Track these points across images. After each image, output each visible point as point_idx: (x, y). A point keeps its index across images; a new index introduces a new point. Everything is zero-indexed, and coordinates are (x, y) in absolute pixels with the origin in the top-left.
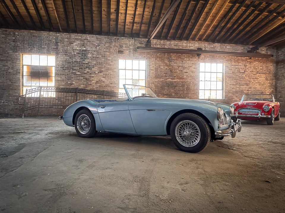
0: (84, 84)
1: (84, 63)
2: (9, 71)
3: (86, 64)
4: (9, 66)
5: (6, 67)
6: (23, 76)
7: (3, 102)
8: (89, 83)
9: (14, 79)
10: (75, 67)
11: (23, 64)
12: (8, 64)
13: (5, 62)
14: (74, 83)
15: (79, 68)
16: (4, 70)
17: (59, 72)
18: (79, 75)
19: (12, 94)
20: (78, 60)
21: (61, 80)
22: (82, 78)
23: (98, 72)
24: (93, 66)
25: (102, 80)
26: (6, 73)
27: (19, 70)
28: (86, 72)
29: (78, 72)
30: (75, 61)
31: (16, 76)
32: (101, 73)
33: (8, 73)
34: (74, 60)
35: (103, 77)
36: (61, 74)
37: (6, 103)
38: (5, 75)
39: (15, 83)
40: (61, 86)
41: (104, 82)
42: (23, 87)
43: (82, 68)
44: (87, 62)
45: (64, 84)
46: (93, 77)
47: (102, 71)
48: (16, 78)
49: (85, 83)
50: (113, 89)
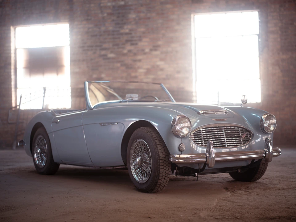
0: (122, 78)
1: (122, 34)
3: (127, 34)
6: (15, 69)
8: (133, 74)
9: (2, 76)
10: (105, 43)
11: (15, 47)
14: (103, 76)
15: (114, 45)
17: (75, 56)
18: (113, 58)
20: (111, 28)
21: (79, 72)
22: (119, 65)
23: (151, 50)
24: (140, 37)
25: (158, 66)
27: (9, 58)
28: (125, 51)
29: (112, 52)
30: (104, 32)
31: (4, 71)
32: (156, 50)
34: (103, 28)
35: (162, 60)
36: (79, 61)
41: (162, 70)
42: (16, 91)
43: (117, 45)
44: (127, 31)
46: (140, 61)
47: (159, 46)
49: (125, 75)
50: (182, 85)
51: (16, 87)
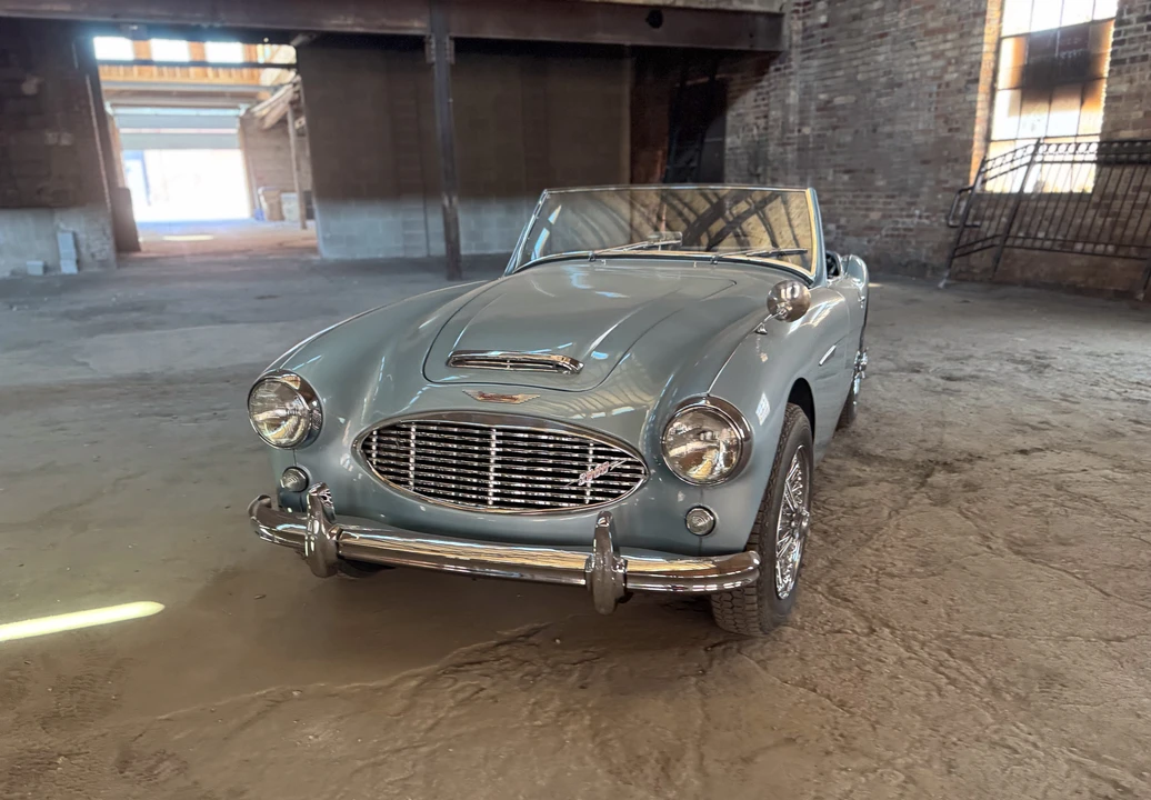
2: (948, 77)
4: (949, 54)
5: (941, 63)
6: (993, 90)
7: (920, 217)
9: (959, 110)
11: (1000, 33)
12: (948, 45)
13: (940, 37)
16: (934, 78)
17: (1126, 46)
19: (946, 182)
21: (1129, 96)
26: (939, 86)
27: (977, 66)
31: (965, 100)
33: (943, 86)
36: (1133, 60)
37: (927, 217)
38: (934, 98)
39: (957, 130)
40: (1126, 128)
42: (986, 149)
45: (1141, 114)
48: (964, 106)
51: (988, 139)
